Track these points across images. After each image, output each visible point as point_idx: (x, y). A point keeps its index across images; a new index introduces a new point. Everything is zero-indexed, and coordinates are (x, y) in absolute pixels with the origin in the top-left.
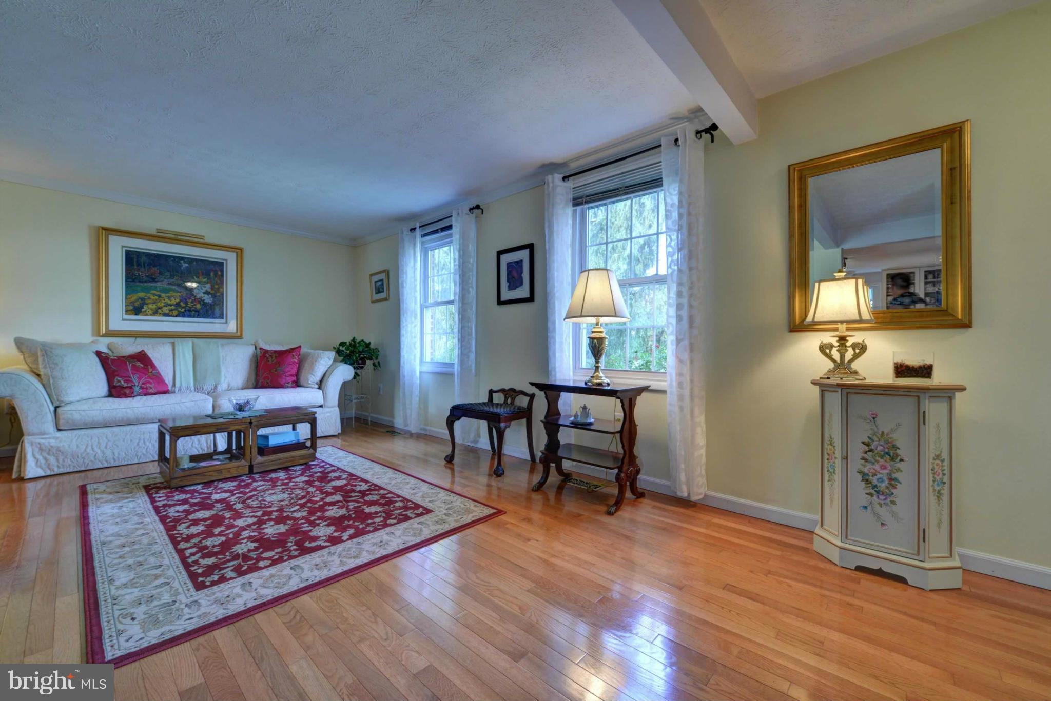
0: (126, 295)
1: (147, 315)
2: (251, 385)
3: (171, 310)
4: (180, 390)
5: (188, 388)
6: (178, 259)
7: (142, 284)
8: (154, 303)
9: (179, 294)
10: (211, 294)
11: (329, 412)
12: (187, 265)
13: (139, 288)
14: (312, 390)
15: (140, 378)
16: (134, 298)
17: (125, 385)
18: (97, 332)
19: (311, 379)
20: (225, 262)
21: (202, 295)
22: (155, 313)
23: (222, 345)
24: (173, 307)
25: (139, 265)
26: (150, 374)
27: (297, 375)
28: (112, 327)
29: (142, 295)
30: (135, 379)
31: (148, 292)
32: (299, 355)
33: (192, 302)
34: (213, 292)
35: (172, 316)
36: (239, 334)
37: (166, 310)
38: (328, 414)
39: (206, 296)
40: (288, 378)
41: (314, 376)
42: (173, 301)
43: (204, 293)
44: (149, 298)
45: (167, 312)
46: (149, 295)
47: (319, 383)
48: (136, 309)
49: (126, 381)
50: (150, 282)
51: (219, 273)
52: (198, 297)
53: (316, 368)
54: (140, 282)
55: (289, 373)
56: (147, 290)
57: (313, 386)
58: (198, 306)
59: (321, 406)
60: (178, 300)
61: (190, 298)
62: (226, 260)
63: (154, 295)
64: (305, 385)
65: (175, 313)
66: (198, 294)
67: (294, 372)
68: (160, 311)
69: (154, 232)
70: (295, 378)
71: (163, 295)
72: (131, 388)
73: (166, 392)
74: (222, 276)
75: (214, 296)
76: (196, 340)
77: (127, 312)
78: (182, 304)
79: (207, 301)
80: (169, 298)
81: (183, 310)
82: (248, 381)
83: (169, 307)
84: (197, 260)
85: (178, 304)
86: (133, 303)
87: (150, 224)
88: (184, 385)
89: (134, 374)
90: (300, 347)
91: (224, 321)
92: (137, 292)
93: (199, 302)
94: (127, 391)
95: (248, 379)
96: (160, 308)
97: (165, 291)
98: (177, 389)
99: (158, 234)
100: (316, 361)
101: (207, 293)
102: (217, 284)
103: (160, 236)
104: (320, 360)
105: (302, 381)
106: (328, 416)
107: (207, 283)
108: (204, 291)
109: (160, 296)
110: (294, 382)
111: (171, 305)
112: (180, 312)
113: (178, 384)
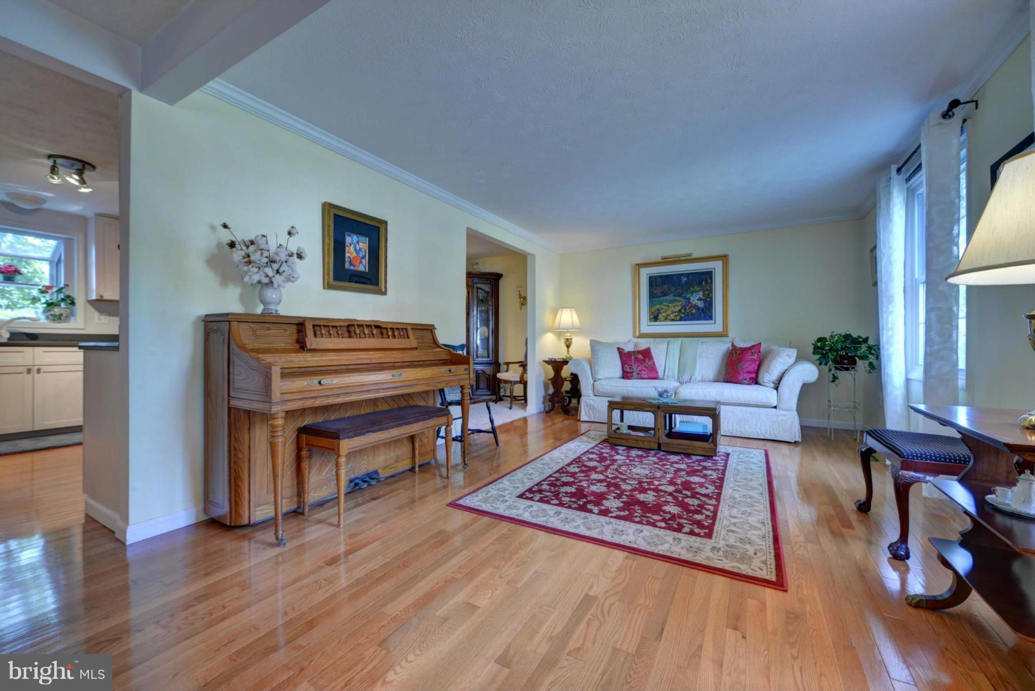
0: (650, 308)
1: (661, 321)
2: (722, 379)
3: (675, 316)
4: (668, 378)
5: (673, 376)
6: (679, 276)
7: (658, 299)
8: (665, 312)
9: (681, 303)
10: (703, 300)
11: (785, 416)
12: (685, 279)
13: (656, 302)
14: (768, 389)
15: (638, 367)
16: (654, 310)
17: (629, 371)
18: (635, 336)
19: (767, 378)
20: (713, 270)
21: (696, 301)
22: (666, 319)
23: (702, 343)
24: (677, 314)
25: (656, 285)
26: (646, 365)
27: (757, 372)
28: (643, 331)
29: (658, 307)
30: (635, 368)
31: (662, 304)
32: (760, 352)
33: (689, 308)
34: (704, 298)
35: (676, 321)
36: (725, 333)
37: (672, 316)
38: (783, 418)
39: (699, 302)
40: (745, 375)
41: (770, 374)
42: (677, 309)
43: (698, 300)
44: (662, 309)
45: (673, 318)
46: (662, 306)
47: (777, 382)
48: (655, 318)
49: (630, 368)
50: (663, 296)
51: (709, 281)
52: (694, 303)
53: (773, 366)
54: (657, 297)
55: (746, 370)
56: (661, 303)
57: (768, 385)
58: (694, 311)
59: (775, 407)
60: (680, 308)
61: (688, 305)
62: (714, 269)
63: (665, 306)
64: (762, 383)
65: (678, 318)
66: (693, 301)
67: (753, 367)
68: (669, 318)
69: (659, 260)
70: (754, 376)
71: (671, 305)
72: (632, 373)
73: (656, 378)
74: (712, 283)
75: (705, 301)
76: (684, 339)
77: (650, 320)
78: (683, 311)
79: (700, 306)
80: (674, 307)
81: (683, 315)
82: (718, 374)
83: (674, 314)
84: (692, 274)
85: (680, 311)
86: (653, 313)
87: (657, 255)
88: (671, 374)
89: (635, 364)
90: (760, 344)
91: (712, 322)
92: (655, 305)
93: (694, 307)
94: (629, 375)
95: (719, 373)
96: (669, 315)
97: (672, 302)
98: (666, 377)
99: (663, 260)
100: (774, 359)
101: (700, 299)
102: (707, 290)
103: (666, 261)
104: (778, 357)
105: (760, 380)
106: (782, 420)
107: (700, 291)
108: (698, 298)
109: (668, 306)
110: (751, 378)
111: (675, 312)
112: (681, 317)
113: (666, 374)
